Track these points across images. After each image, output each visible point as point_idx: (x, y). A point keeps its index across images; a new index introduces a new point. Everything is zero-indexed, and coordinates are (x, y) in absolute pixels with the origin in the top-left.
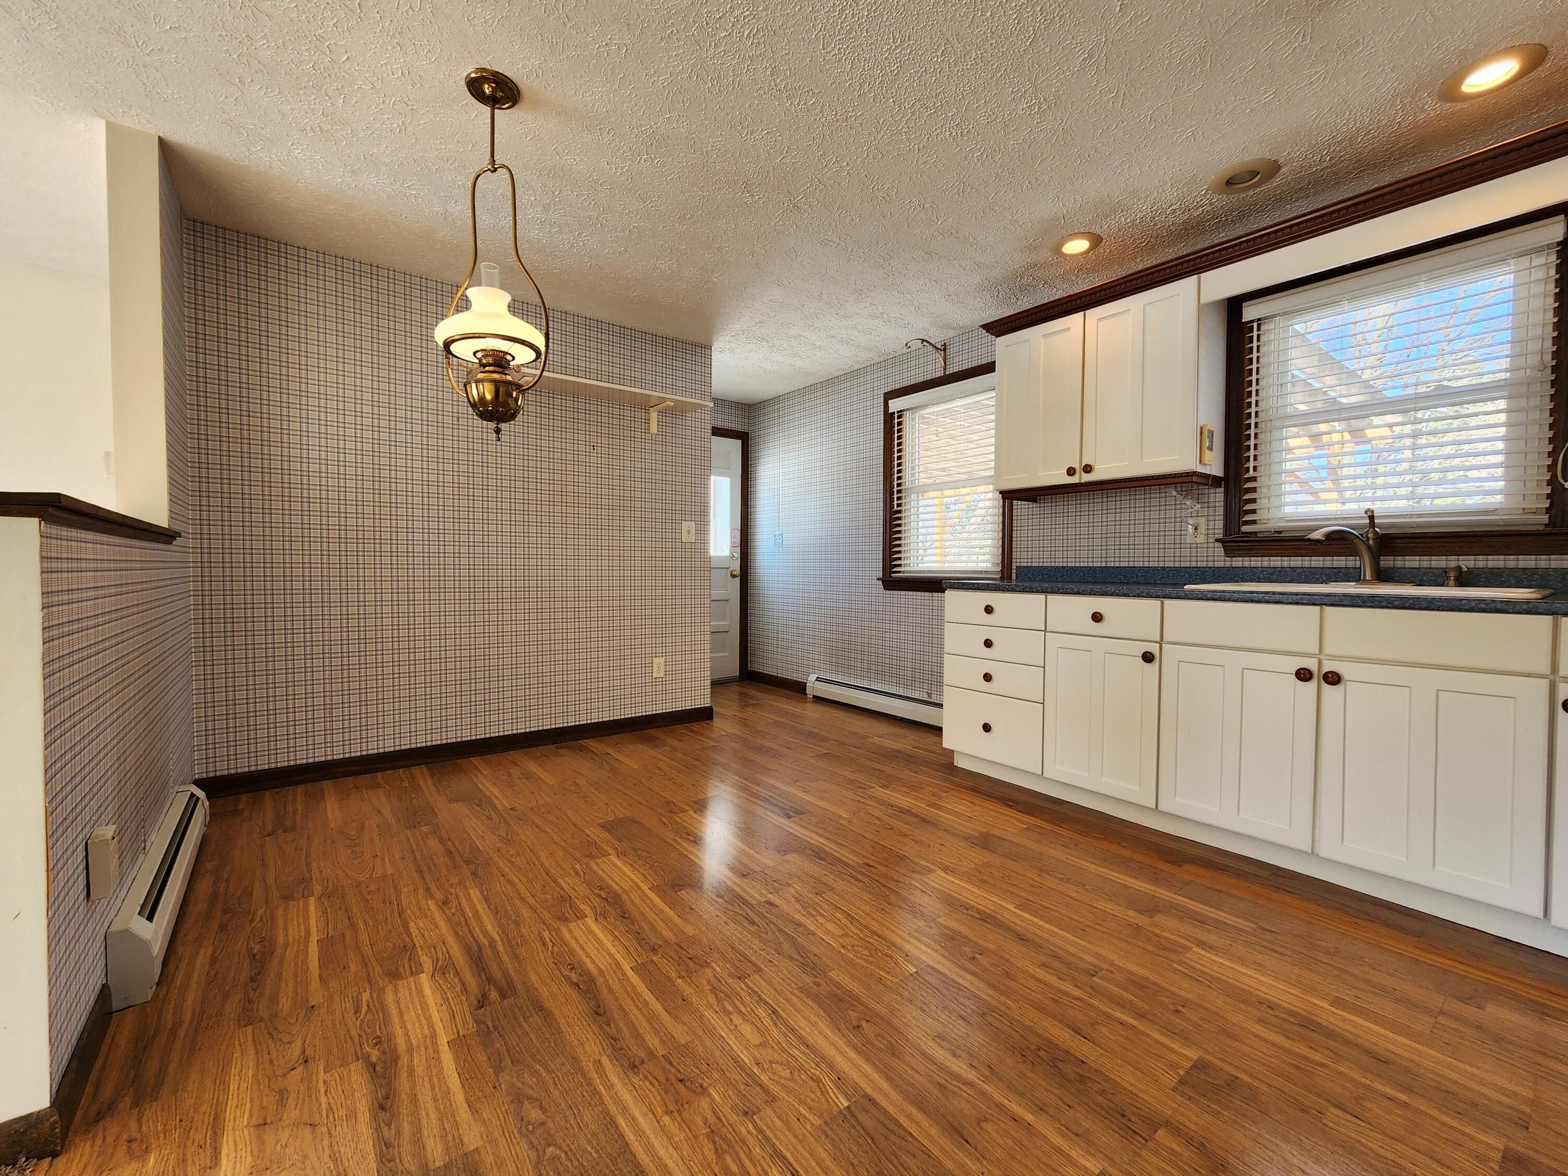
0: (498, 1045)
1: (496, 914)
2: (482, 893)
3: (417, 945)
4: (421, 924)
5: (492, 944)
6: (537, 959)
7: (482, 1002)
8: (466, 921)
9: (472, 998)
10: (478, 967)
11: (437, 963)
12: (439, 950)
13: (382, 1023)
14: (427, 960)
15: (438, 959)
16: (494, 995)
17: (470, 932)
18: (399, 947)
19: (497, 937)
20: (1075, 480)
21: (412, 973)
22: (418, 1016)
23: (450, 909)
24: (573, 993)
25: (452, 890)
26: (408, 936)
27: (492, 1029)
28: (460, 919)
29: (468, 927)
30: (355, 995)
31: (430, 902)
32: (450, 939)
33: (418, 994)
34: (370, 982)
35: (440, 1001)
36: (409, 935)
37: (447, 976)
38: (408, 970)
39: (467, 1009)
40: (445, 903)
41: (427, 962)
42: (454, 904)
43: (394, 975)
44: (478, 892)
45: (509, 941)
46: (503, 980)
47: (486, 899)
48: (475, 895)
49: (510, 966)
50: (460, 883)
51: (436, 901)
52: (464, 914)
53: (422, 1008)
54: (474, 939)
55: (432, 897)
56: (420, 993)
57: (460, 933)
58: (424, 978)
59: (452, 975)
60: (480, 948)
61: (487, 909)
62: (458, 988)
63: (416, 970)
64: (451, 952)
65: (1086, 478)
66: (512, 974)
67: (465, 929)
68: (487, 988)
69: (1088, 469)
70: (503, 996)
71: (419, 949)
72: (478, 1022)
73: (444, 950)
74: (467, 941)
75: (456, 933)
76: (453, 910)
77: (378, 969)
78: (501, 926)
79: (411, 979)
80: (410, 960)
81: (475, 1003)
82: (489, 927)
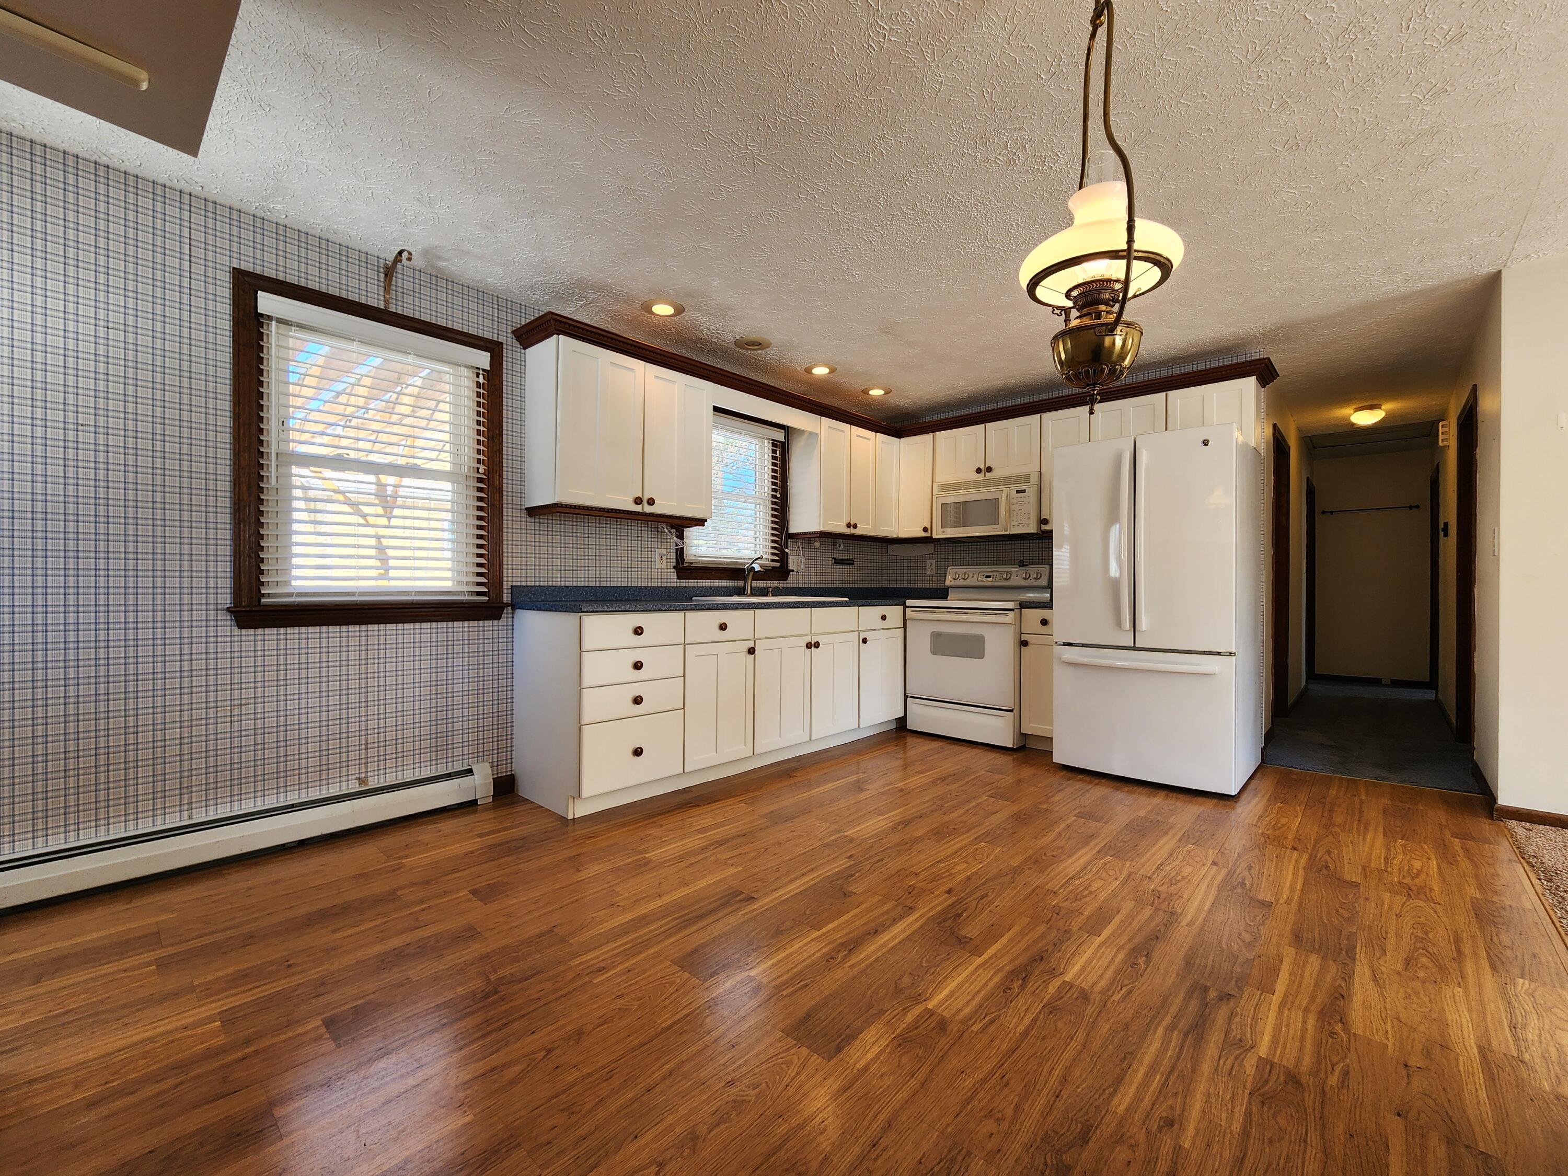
0: (1239, 970)
1: (1131, 1053)
2: (1112, 1095)
3: (1247, 1092)
4: (1224, 1115)
5: (1171, 1028)
6: (1150, 988)
7: (1226, 997)
8: (1170, 1073)
9: (1232, 1004)
10: (1204, 1023)
11: (1241, 1054)
12: (1228, 1067)
13: (1323, 1045)
14: (1247, 1066)
15: (1236, 1058)
16: (1212, 994)
17: (1178, 1058)
18: (1270, 1108)
19: (1160, 1031)
20: (638, 508)
21: (1272, 1066)
22: (1288, 1026)
23: (1172, 1108)
24: (1156, 955)
25: (1142, 1137)
26: (1250, 1113)
27: (1234, 979)
28: (1174, 1083)
29: (1175, 1064)
30: (1345, 1091)
31: (1187, 1145)
32: (1206, 1068)
33: (1277, 1043)
34: (1323, 1092)
35: (1260, 1023)
36: (1248, 1114)
37: (1239, 1036)
38: (1275, 1072)
39: (1243, 1002)
40: (1169, 1123)
41: (1250, 1066)
42: (1162, 1111)
43: (1293, 1079)
44: (1116, 1101)
45: (1154, 1018)
46: (1195, 996)
47: (1118, 1081)
48: (1122, 1102)
49: (1177, 1001)
50: (1119, 1138)
51: (1178, 1137)
52: (1165, 1084)
53: (1280, 1031)
54: (1182, 1047)
55: (1178, 1148)
56: (1275, 1041)
57: (1189, 1066)
58: (1263, 1051)
59: (1234, 1034)
60: (1186, 1034)
61: (1134, 1066)
62: (1237, 1020)
63: (1266, 1065)
64: (1216, 1054)
65: (648, 509)
66: (1182, 995)
67: (1180, 1065)
68: (1213, 1002)
69: (651, 502)
70: (1206, 989)
71: (1249, 1085)
72: (1241, 989)
73: (1221, 1062)
74: (1191, 1050)
75: (1194, 1070)
76: (1170, 1102)
77: (1309, 1101)
78: (1143, 1037)
79: (1276, 1061)
80: (1267, 1082)
81: (1232, 1000)
82: (1156, 1045)
